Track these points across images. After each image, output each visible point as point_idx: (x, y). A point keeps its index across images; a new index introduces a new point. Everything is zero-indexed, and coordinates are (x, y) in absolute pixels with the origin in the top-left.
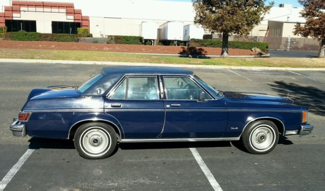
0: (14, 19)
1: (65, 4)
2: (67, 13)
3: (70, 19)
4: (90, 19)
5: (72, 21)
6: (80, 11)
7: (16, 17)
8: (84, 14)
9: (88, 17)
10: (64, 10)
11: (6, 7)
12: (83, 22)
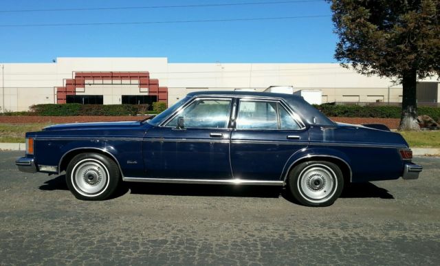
0: (77, 94)
1: (139, 73)
2: (141, 85)
3: (144, 92)
4: (169, 90)
5: (146, 94)
6: (157, 81)
7: (79, 91)
8: (161, 85)
9: (166, 88)
10: (136, 81)
11: (67, 80)
12: (160, 94)
